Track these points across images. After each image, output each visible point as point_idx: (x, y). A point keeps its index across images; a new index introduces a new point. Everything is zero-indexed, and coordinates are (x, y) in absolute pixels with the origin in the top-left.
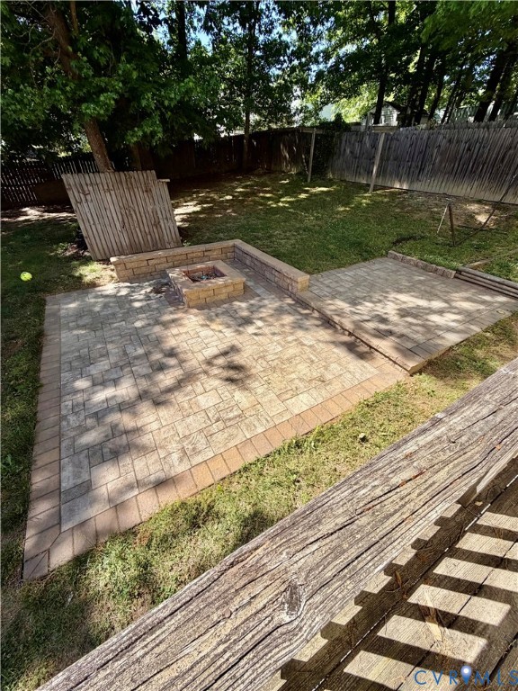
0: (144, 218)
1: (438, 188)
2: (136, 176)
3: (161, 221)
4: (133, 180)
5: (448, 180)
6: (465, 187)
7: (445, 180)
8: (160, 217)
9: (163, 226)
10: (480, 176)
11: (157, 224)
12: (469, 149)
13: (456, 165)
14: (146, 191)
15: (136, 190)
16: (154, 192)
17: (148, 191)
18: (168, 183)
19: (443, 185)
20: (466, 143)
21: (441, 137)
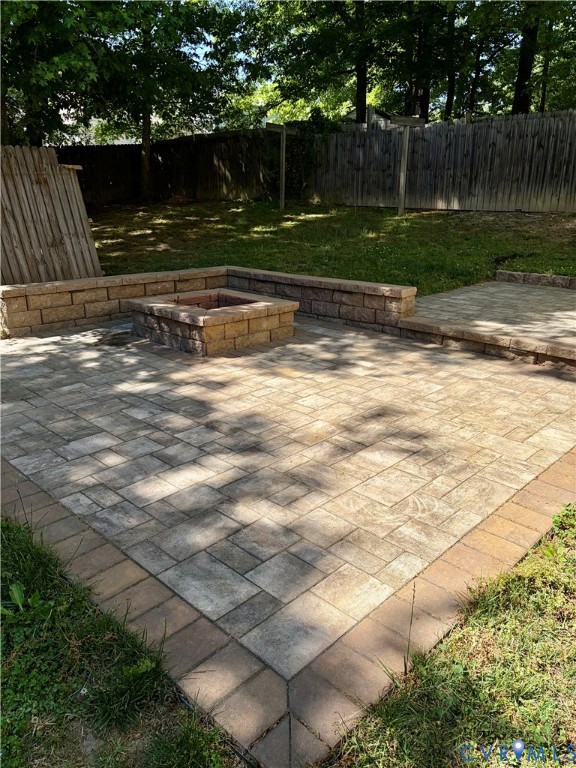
0: (32, 232)
1: (506, 204)
2: (19, 156)
3: (67, 240)
4: (13, 160)
5: (519, 190)
6: (548, 197)
7: (514, 190)
8: (64, 230)
9: (69, 248)
10: (566, 181)
11: (57, 243)
12: (540, 146)
13: (527, 169)
14: (38, 182)
15: (18, 179)
16: (52, 186)
17: (41, 182)
18: (78, 171)
19: (513, 197)
20: (534, 137)
21: (493, 132)
